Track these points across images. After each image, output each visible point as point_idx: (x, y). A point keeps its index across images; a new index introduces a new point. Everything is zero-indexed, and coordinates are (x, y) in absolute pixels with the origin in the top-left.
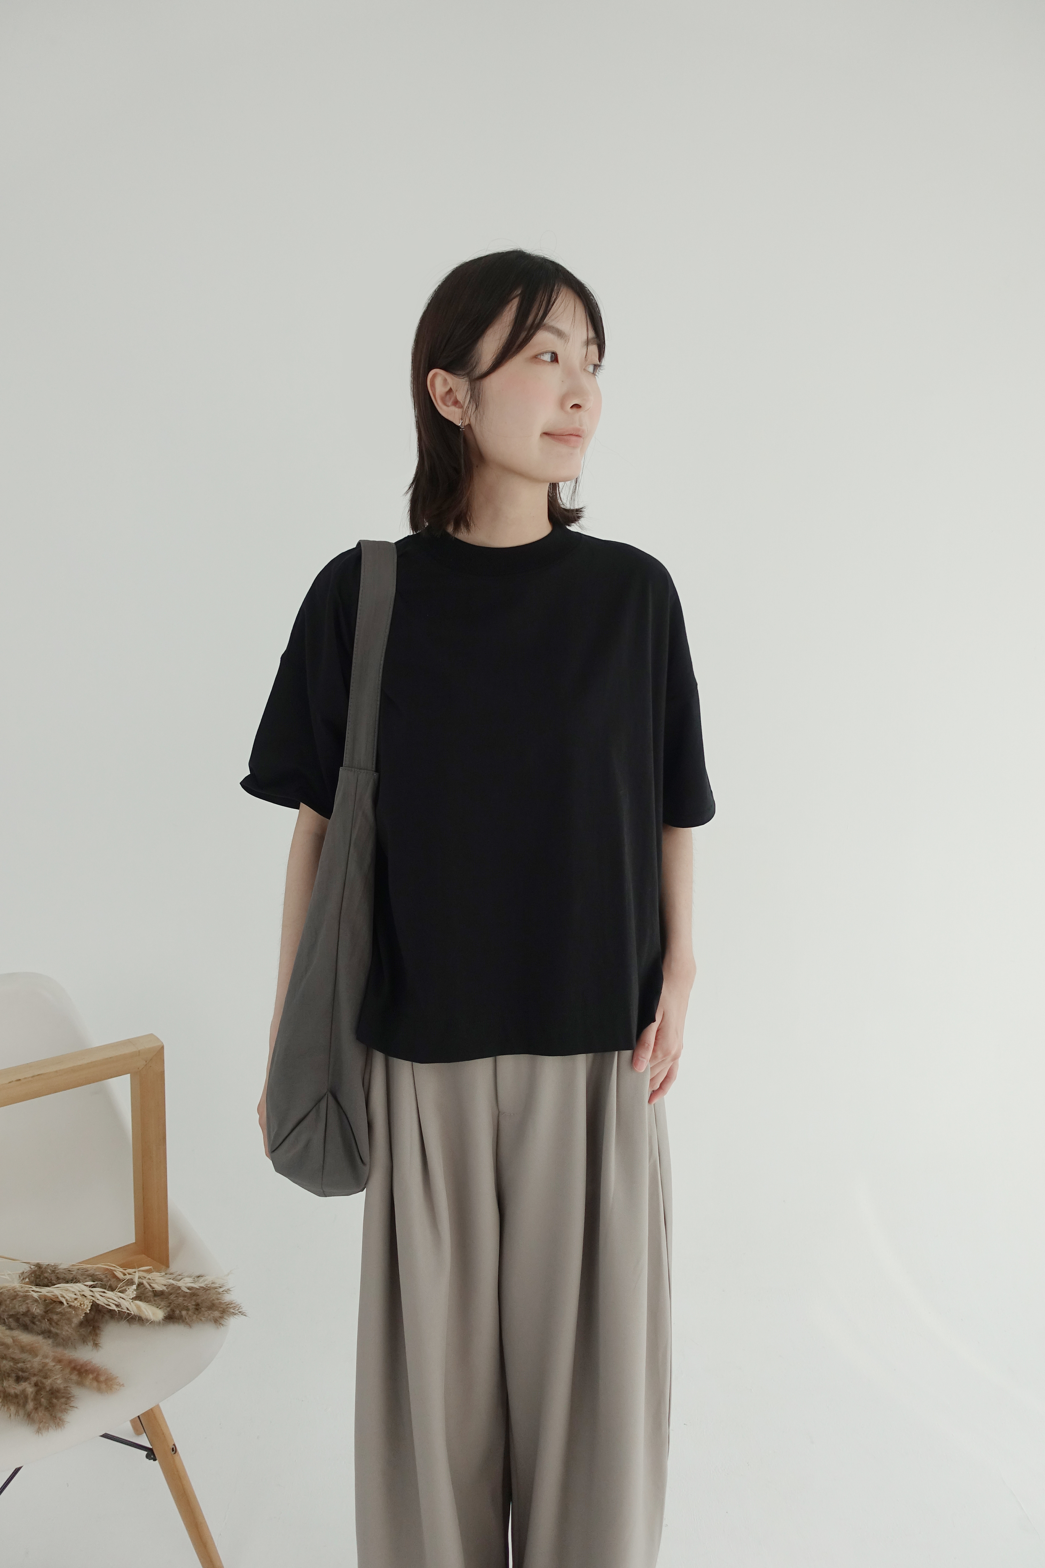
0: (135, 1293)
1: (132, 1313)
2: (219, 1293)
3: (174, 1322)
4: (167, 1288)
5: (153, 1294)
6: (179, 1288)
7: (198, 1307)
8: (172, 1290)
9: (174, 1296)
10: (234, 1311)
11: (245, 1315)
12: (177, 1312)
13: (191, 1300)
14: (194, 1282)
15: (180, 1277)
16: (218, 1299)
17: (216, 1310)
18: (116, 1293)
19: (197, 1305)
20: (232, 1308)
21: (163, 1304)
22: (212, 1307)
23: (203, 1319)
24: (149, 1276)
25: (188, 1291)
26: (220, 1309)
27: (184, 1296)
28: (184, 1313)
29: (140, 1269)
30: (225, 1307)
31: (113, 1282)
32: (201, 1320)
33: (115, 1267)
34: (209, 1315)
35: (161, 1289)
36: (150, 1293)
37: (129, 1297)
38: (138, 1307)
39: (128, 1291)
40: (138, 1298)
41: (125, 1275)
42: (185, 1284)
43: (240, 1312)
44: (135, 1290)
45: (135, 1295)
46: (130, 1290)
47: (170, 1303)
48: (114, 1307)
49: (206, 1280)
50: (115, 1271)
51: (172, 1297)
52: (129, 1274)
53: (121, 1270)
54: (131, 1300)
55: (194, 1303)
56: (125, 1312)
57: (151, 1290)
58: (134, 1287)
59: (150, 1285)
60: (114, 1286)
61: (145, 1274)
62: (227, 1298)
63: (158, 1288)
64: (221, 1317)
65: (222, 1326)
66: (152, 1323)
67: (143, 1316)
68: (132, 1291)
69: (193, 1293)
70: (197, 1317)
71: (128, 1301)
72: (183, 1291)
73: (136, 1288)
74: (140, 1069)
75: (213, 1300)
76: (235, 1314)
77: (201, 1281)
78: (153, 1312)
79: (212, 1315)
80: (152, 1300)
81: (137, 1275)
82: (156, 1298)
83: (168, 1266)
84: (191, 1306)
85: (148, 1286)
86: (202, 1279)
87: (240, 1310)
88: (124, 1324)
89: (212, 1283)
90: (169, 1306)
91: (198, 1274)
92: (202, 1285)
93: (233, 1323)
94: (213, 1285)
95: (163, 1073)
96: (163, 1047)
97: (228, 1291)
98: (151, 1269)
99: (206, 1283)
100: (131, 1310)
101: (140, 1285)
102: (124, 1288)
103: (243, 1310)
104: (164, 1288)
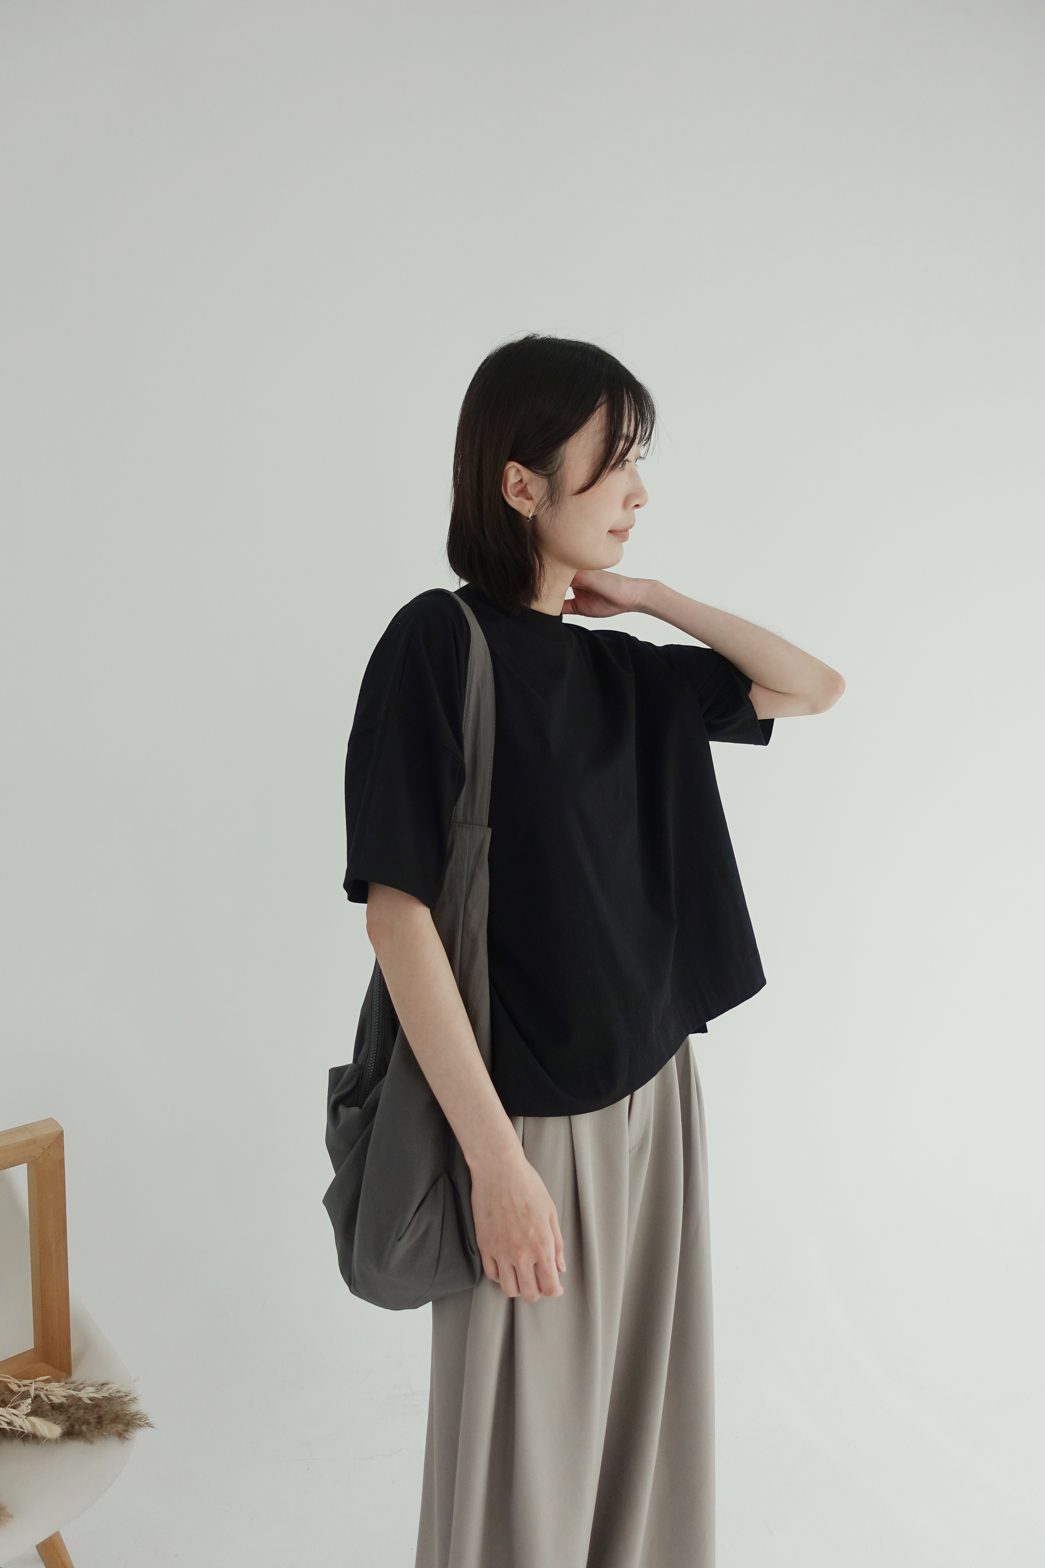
0: (30, 1407)
1: (26, 1431)
2: (124, 1403)
3: (73, 1439)
4: (66, 1400)
5: (51, 1408)
6: (80, 1399)
7: (100, 1421)
8: (72, 1402)
9: (74, 1408)
10: (140, 1423)
11: (152, 1427)
12: (77, 1427)
13: (93, 1412)
14: (97, 1391)
15: (82, 1386)
16: (122, 1410)
17: (120, 1423)
18: (9, 1409)
19: (100, 1417)
20: (138, 1420)
21: (61, 1418)
22: (117, 1419)
23: (105, 1433)
24: (48, 1387)
25: (89, 1402)
26: (125, 1421)
27: (86, 1408)
28: (84, 1428)
29: (36, 1380)
30: (131, 1418)
31: (6, 1395)
32: (103, 1435)
33: (9, 1378)
34: (112, 1429)
35: (60, 1402)
36: (48, 1407)
37: (23, 1413)
38: (33, 1425)
39: (22, 1405)
40: (34, 1413)
41: (20, 1387)
42: (87, 1394)
43: (147, 1424)
44: (29, 1404)
45: (30, 1410)
46: (25, 1404)
47: (69, 1417)
48: (5, 1426)
49: (111, 1388)
50: (9, 1382)
51: (72, 1410)
52: (24, 1386)
53: (16, 1381)
54: (25, 1417)
55: (96, 1416)
56: (18, 1431)
57: (49, 1402)
58: (29, 1401)
59: (48, 1398)
60: (7, 1401)
61: (41, 1385)
62: (133, 1408)
63: (56, 1400)
64: (126, 1431)
65: (126, 1441)
66: (49, 1440)
67: (39, 1434)
68: (26, 1406)
69: (96, 1404)
70: (98, 1433)
71: (21, 1417)
72: (84, 1402)
73: (31, 1402)
74: (37, 1157)
75: (117, 1411)
76: (141, 1426)
77: (105, 1389)
78: (49, 1429)
79: (115, 1429)
80: (50, 1414)
81: (33, 1386)
82: (54, 1412)
83: (69, 1372)
84: (93, 1420)
85: (46, 1399)
86: (106, 1388)
87: (146, 1422)
88: (17, 1444)
89: (117, 1392)
90: (68, 1421)
91: (101, 1382)
92: (106, 1394)
93: (139, 1436)
94: (119, 1395)
95: (62, 1162)
96: (62, 1133)
97: (134, 1400)
98: (49, 1378)
99: (110, 1391)
100: (24, 1428)
101: (37, 1397)
102: (17, 1403)
103: (151, 1420)
104: (64, 1400)
